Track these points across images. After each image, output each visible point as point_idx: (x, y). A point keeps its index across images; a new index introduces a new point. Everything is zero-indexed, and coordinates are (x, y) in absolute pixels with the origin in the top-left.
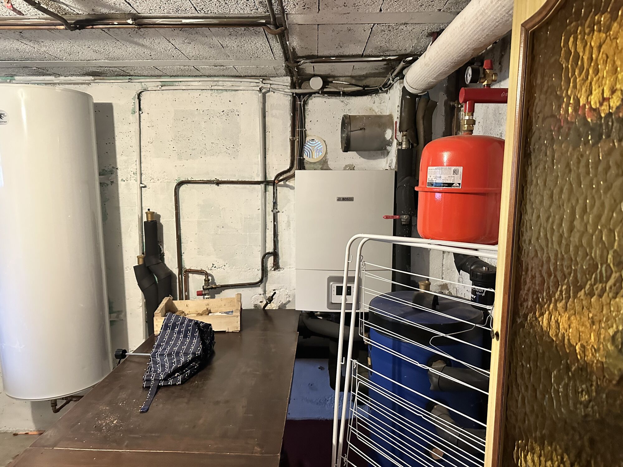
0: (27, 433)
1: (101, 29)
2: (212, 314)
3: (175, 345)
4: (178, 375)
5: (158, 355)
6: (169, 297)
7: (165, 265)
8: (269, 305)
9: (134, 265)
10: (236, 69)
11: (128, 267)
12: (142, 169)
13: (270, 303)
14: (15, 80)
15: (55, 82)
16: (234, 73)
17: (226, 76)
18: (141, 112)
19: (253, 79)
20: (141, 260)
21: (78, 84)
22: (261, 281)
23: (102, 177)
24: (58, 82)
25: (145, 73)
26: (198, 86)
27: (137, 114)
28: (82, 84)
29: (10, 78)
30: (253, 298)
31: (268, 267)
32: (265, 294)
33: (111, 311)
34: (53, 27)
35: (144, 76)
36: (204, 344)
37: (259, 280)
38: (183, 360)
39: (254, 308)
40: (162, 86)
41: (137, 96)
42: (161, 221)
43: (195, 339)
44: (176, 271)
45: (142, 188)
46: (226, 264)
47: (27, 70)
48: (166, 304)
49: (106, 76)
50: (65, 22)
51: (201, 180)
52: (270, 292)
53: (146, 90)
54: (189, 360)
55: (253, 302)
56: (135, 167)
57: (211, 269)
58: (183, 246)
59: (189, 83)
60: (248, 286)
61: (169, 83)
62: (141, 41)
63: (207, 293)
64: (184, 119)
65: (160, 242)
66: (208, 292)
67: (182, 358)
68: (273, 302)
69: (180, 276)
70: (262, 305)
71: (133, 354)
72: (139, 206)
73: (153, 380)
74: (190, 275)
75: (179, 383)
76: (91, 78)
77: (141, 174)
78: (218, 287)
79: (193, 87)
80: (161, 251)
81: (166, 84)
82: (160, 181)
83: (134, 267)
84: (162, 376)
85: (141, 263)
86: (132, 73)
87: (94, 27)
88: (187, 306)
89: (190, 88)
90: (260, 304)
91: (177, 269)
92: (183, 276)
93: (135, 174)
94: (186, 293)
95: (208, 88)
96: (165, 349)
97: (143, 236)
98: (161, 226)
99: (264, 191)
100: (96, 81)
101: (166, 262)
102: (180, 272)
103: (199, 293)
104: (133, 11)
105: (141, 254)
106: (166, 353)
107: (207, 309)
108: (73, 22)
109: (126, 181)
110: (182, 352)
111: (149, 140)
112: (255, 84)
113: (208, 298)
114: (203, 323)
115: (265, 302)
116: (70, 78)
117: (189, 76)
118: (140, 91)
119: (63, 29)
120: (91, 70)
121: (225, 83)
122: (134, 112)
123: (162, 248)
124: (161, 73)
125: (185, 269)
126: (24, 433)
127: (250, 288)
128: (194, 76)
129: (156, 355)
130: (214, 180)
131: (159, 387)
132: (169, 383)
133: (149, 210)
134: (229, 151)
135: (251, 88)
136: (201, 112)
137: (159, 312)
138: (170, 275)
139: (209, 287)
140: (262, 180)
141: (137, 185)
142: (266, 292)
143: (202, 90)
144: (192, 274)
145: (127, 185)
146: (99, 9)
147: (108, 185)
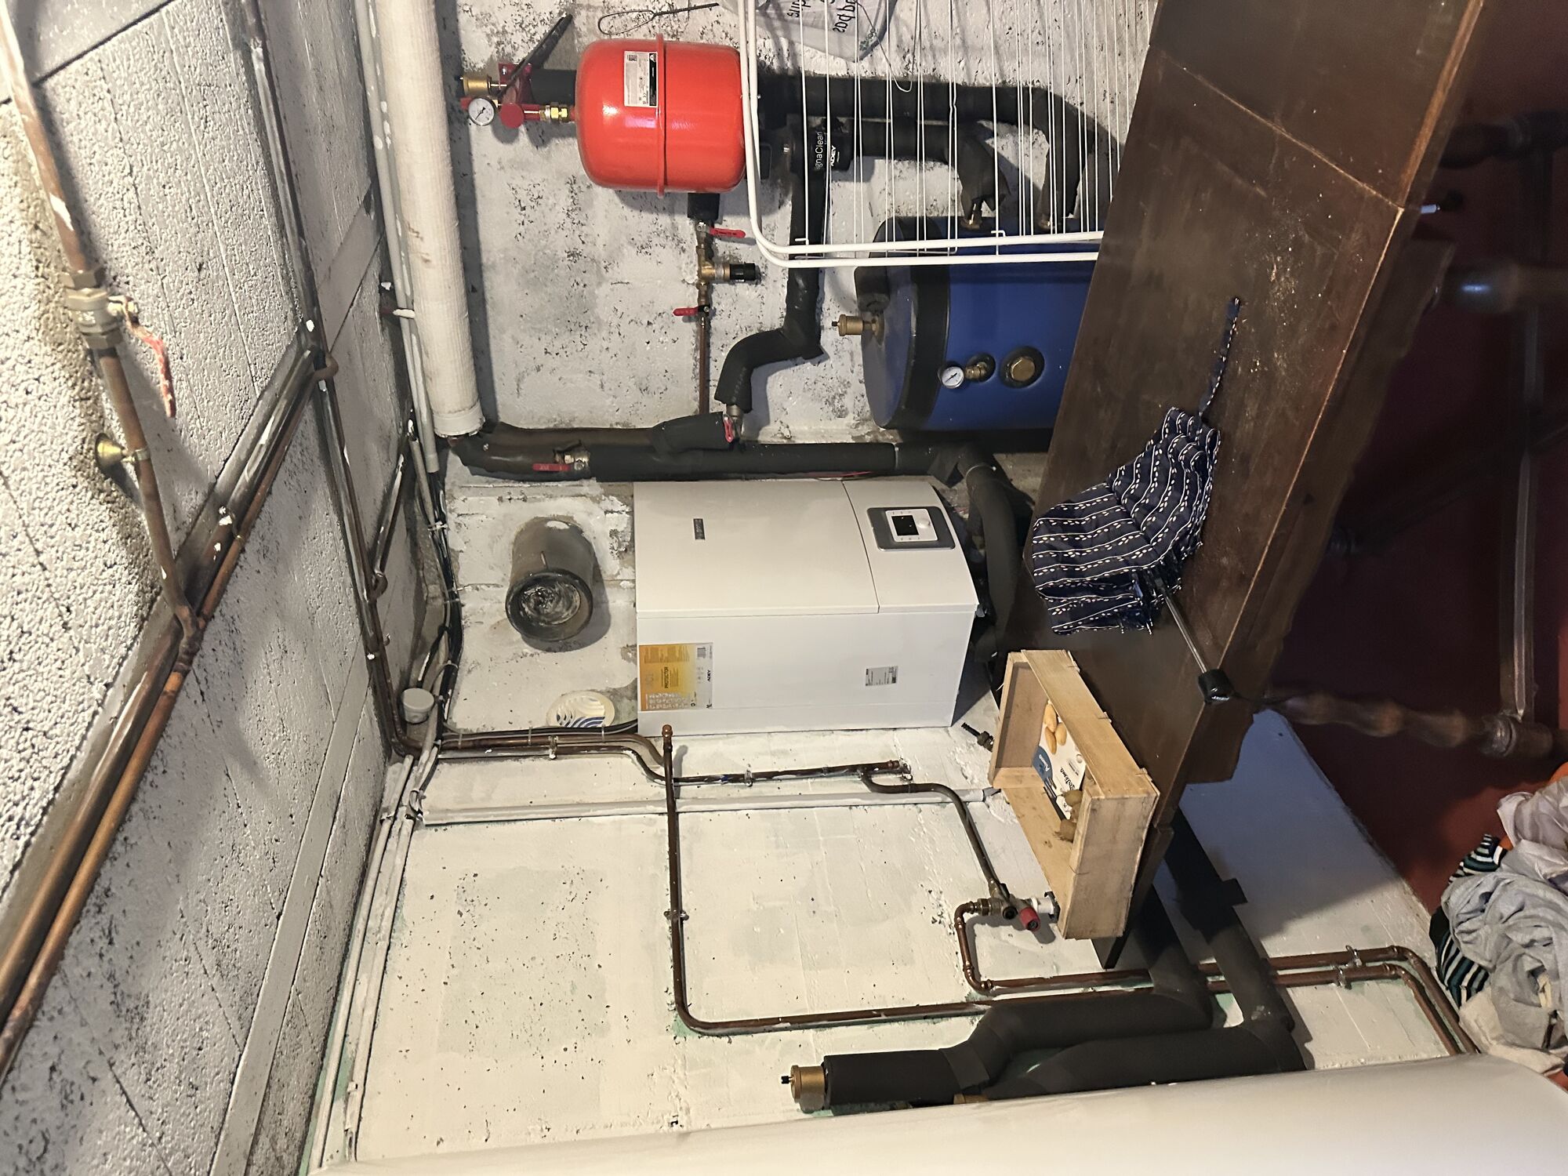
26: (369, 982)
64: (473, 1022)
112: (394, 835)
121: (376, 912)
130: (671, 924)
134: (582, 894)
135: (403, 849)
136: (455, 972)
143: (384, 972)
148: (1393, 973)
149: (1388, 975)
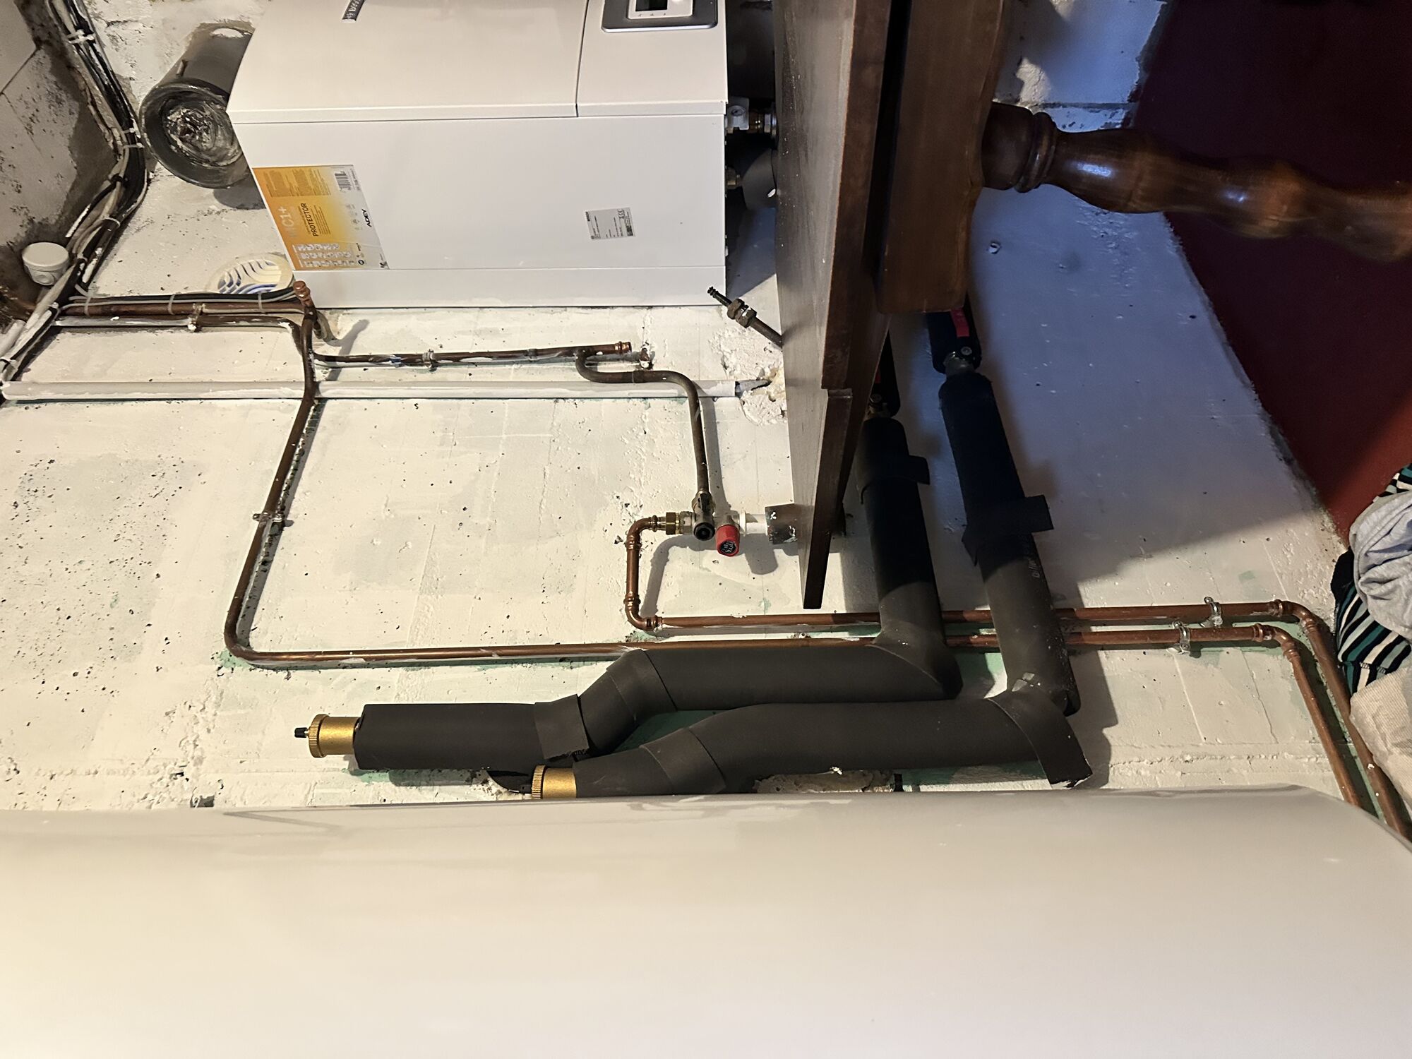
134: (169, 490)
148: (1269, 638)
149: (1258, 640)
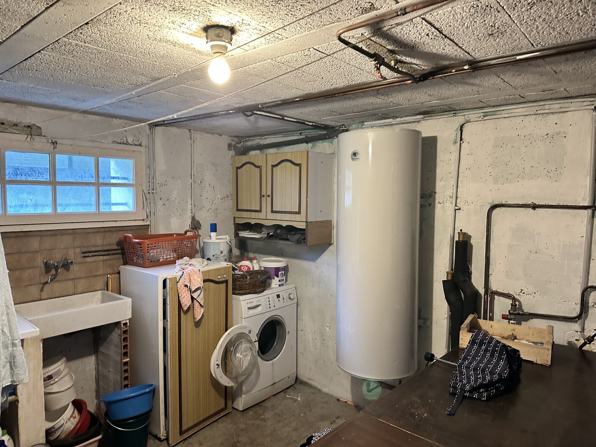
0: (346, 402)
1: (441, 78)
2: (518, 340)
3: (481, 362)
4: (483, 391)
5: (464, 366)
6: (474, 315)
7: (472, 283)
8: (588, 345)
9: (443, 280)
10: (568, 91)
11: (437, 280)
12: (458, 194)
13: (589, 344)
14: (364, 125)
15: (393, 123)
16: (565, 94)
17: (555, 99)
18: (462, 142)
19: (587, 98)
20: (450, 275)
21: (410, 123)
22: (579, 317)
23: (422, 200)
24: (395, 123)
25: (469, 107)
26: (522, 112)
27: (458, 144)
28: (413, 122)
29: (361, 124)
30: (567, 333)
31: (590, 302)
32: (584, 332)
33: (419, 318)
34: (403, 83)
35: (468, 109)
36: (511, 368)
37: (576, 315)
38: (488, 378)
39: (567, 344)
40: (484, 117)
41: (459, 127)
42: (471, 242)
43: (502, 361)
44: (482, 291)
45: (457, 210)
46: (536, 292)
47: (374, 117)
48: (471, 322)
49: (434, 113)
50: (412, 77)
51: (516, 203)
52: (590, 331)
53: (468, 122)
54: (495, 380)
55: (566, 338)
56: (451, 191)
57: (519, 295)
58: (491, 267)
59: (512, 111)
60: (561, 319)
61: (491, 113)
62: (472, 81)
63: (513, 319)
64: (503, 146)
65: (469, 261)
66: (514, 317)
67: (488, 376)
68: (593, 344)
69: (486, 296)
70: (579, 344)
71: (440, 360)
72: (452, 226)
73: (459, 389)
74: (496, 297)
75: (484, 399)
76: (422, 116)
77: (457, 198)
78: (526, 314)
79: (516, 114)
80: (469, 270)
81: (488, 114)
82: (474, 204)
83: (443, 281)
84: (468, 387)
85: (449, 279)
86: (457, 108)
87: (435, 77)
88: (491, 327)
89: (512, 115)
90: (576, 342)
91: (483, 289)
92: (489, 297)
93: (451, 197)
94: (491, 314)
95: (532, 113)
96: (470, 363)
97: (453, 254)
98: (471, 246)
99: (591, 216)
100: (425, 119)
101: (473, 281)
102: (486, 293)
103: (504, 316)
104: (470, 58)
105: (450, 270)
106: (472, 367)
107: (513, 334)
108: (419, 76)
109: (442, 204)
110: (488, 370)
111: (466, 167)
112: (589, 103)
113: (514, 324)
114: (511, 347)
115: (582, 341)
116: (404, 118)
117: (513, 104)
118: (463, 123)
119: (410, 83)
120: (423, 110)
121: (552, 107)
122: (455, 142)
123: (470, 267)
124: (484, 105)
125: (491, 291)
126: (344, 401)
127: (565, 323)
128: (518, 103)
129: (462, 367)
130: (531, 204)
131: (465, 397)
132: (474, 396)
133: (461, 230)
134: (550, 175)
135: (583, 108)
136: (523, 137)
137: (465, 327)
138: (476, 293)
139: (515, 312)
140: (589, 205)
141: (452, 207)
142: (585, 331)
143: (525, 116)
144: (498, 297)
145: (443, 207)
146: (442, 62)
147: (426, 207)
